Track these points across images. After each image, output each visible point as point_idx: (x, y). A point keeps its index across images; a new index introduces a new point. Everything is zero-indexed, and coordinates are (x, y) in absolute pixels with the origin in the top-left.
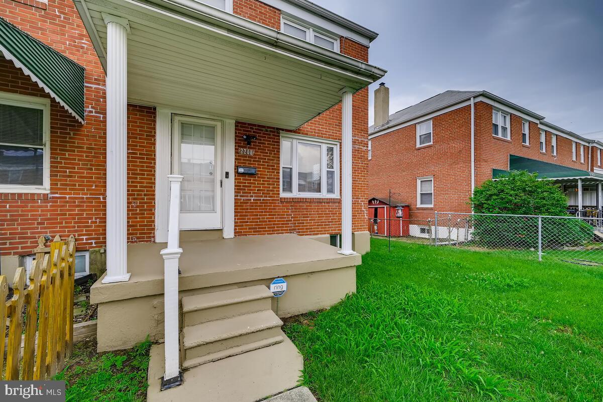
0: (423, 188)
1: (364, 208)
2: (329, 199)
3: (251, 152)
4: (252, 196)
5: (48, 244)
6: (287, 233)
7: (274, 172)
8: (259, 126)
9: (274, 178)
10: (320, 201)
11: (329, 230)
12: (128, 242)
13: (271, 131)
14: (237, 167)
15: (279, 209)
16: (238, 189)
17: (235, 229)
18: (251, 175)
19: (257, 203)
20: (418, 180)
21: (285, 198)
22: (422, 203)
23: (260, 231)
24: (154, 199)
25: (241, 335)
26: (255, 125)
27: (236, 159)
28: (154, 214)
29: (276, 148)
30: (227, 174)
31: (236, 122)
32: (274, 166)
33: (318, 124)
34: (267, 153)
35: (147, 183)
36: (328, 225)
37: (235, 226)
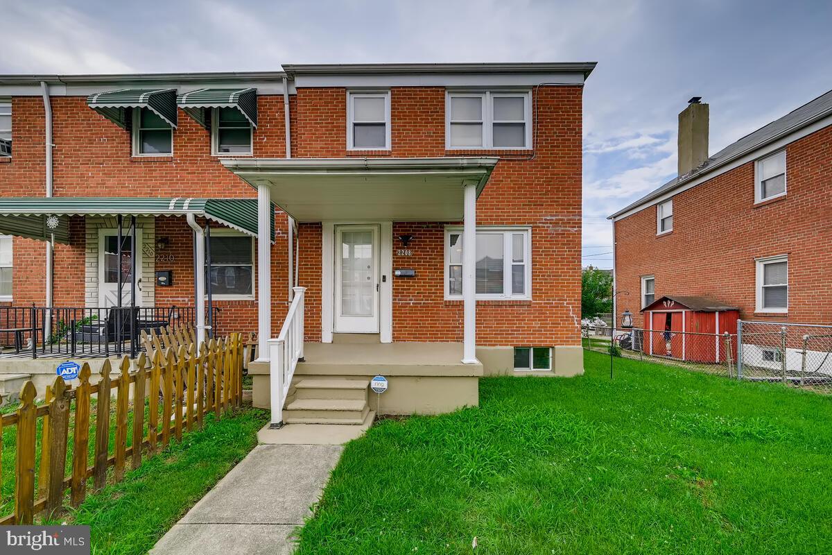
0: (770, 278)
1: (573, 314)
2: (513, 301)
3: (409, 253)
4: (411, 300)
5: (255, 338)
6: (454, 341)
7: (436, 272)
8: (418, 223)
9: (437, 279)
10: (499, 304)
11: (513, 341)
12: (305, 341)
13: (433, 227)
14: (394, 269)
15: (442, 314)
16: (396, 293)
17: (393, 334)
18: (410, 277)
19: (418, 307)
20: (757, 263)
21: (450, 301)
22: (766, 305)
23: (421, 338)
24: (321, 304)
25: (326, 410)
26: (414, 223)
27: (394, 261)
28: (321, 317)
29: (439, 245)
30: (384, 277)
31: (393, 223)
32: (437, 265)
33: (497, 209)
34: (428, 252)
35: (316, 290)
36: (510, 334)
37: (393, 331)
